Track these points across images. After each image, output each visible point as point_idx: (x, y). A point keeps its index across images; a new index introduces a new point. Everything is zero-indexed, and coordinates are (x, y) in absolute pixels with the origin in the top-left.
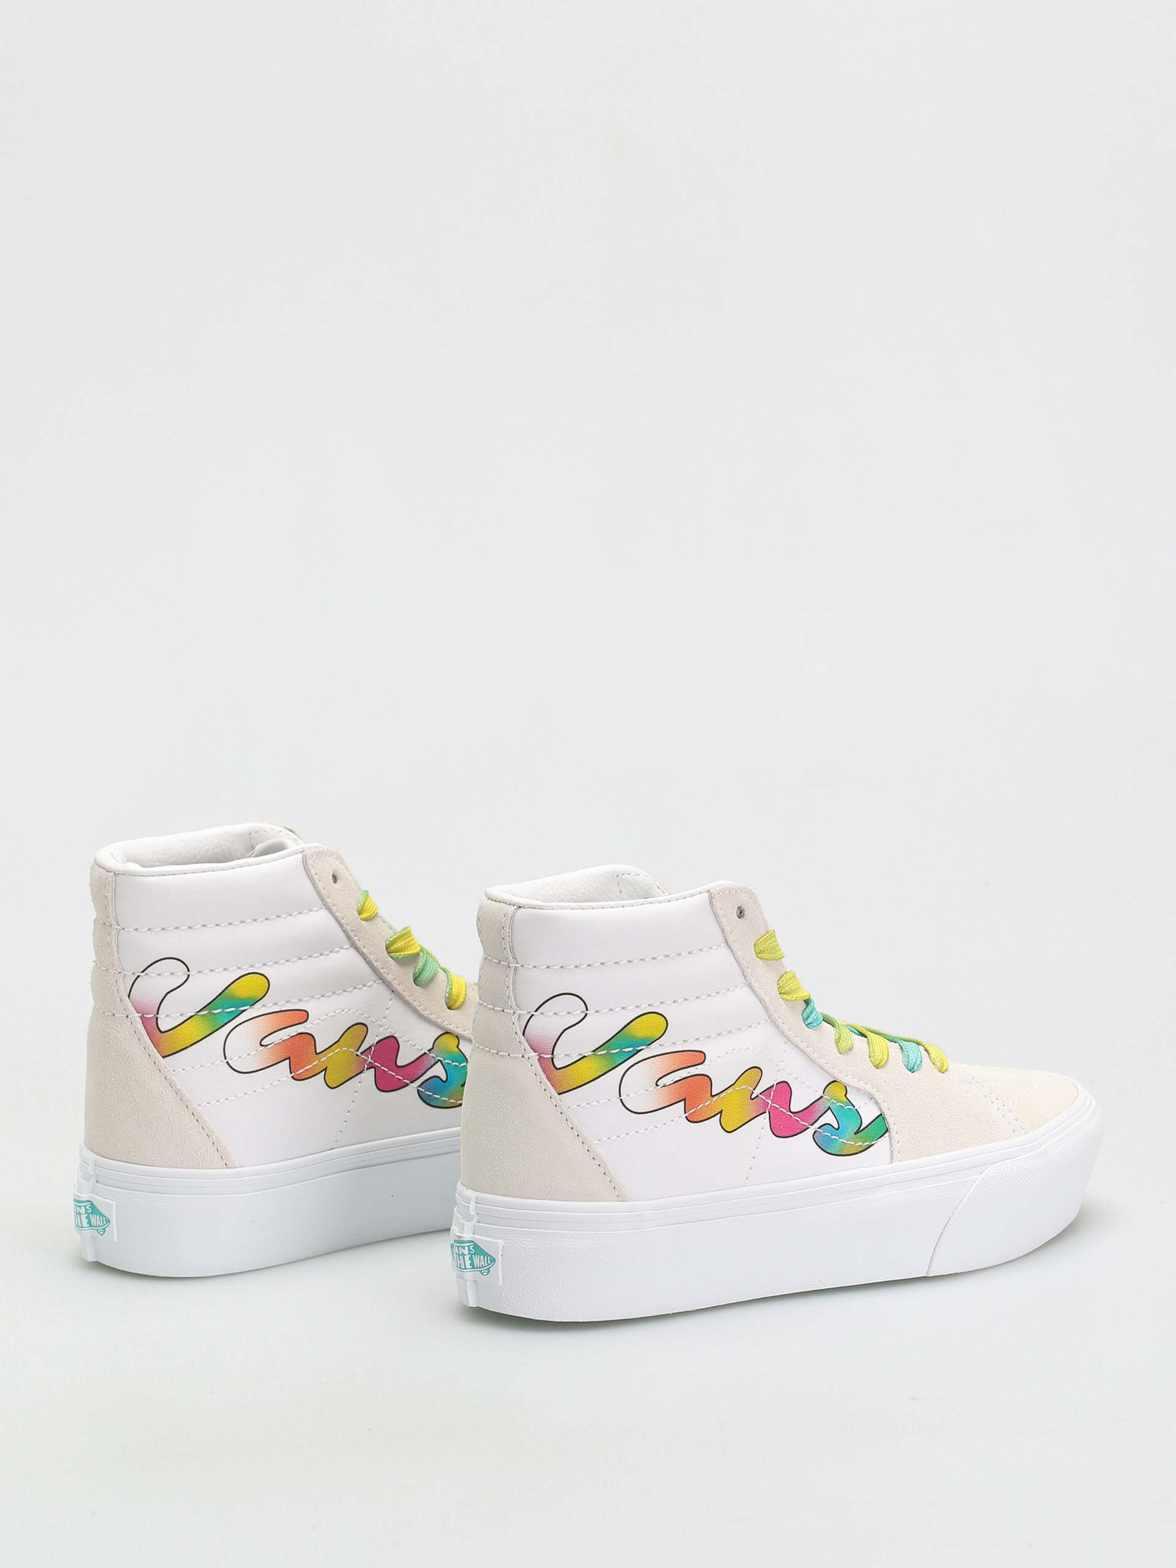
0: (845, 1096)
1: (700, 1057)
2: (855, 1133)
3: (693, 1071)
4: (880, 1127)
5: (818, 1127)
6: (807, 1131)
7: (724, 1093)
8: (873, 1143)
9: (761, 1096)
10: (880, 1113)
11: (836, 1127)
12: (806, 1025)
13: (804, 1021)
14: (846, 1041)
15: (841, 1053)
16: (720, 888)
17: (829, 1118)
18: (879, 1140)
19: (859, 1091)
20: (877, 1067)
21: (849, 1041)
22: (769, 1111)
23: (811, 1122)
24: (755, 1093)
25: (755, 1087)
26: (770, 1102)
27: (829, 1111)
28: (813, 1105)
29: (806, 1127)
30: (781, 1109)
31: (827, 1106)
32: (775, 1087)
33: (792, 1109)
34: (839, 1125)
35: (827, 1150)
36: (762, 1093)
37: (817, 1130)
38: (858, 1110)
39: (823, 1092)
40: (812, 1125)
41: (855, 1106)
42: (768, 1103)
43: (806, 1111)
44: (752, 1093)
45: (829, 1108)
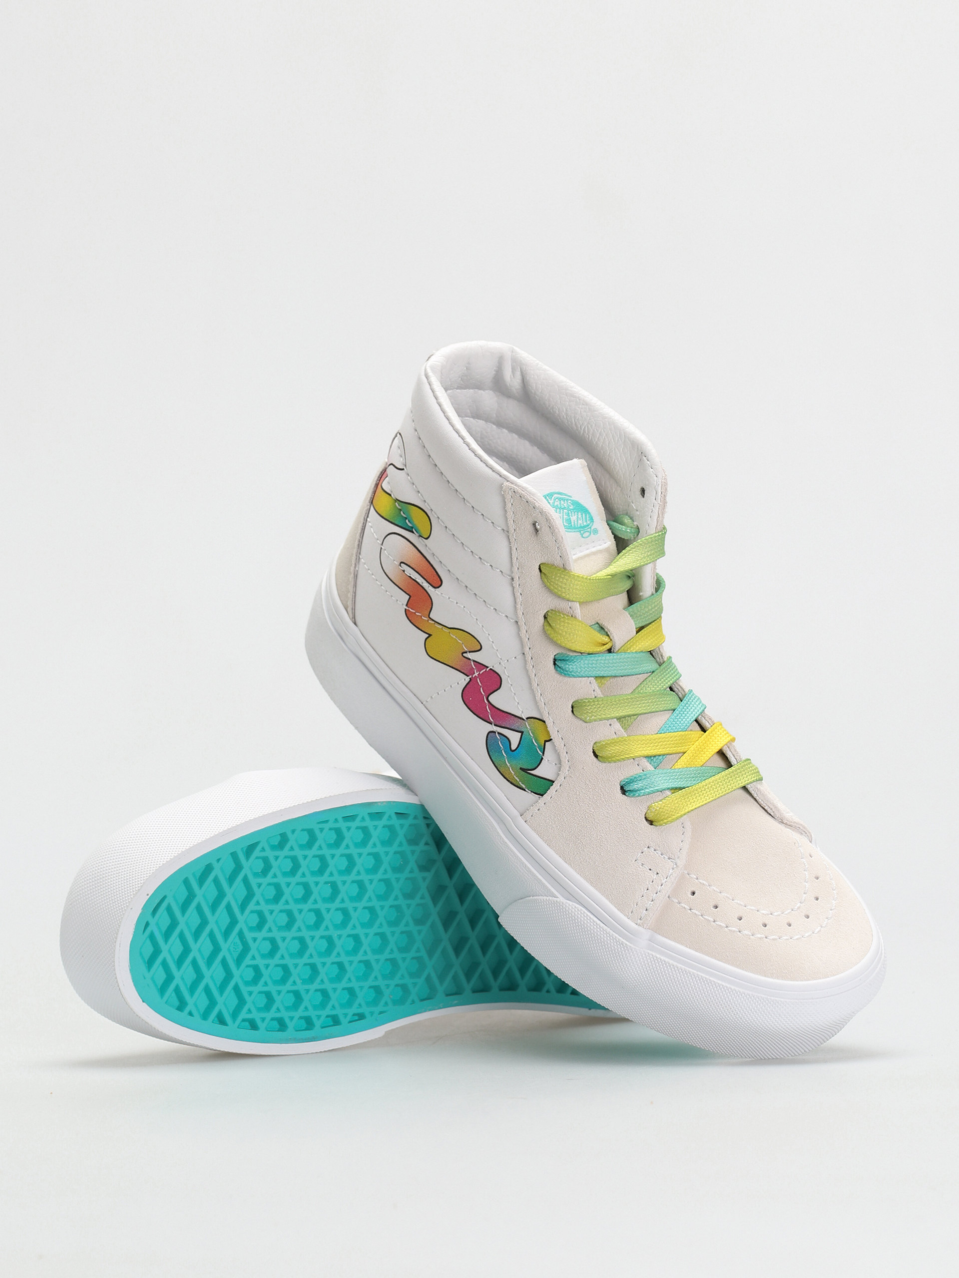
0: (546, 741)
1: (438, 583)
2: (521, 769)
3: (425, 585)
4: (542, 787)
5: (499, 732)
6: (488, 724)
7: (440, 627)
8: (526, 789)
9: (472, 662)
10: (552, 779)
11: (513, 748)
12: (555, 664)
13: (555, 660)
14: (590, 713)
15: (574, 714)
16: (520, 491)
17: (514, 738)
18: (532, 793)
19: (556, 751)
20: (596, 756)
21: (595, 716)
22: (470, 678)
23: (497, 723)
24: (469, 655)
25: (470, 652)
26: (476, 674)
27: (520, 734)
28: (510, 716)
29: (489, 721)
30: (481, 688)
31: (522, 730)
32: (488, 669)
33: (490, 698)
34: (516, 749)
35: (491, 753)
36: (474, 661)
37: (497, 733)
38: (543, 760)
39: (527, 718)
40: (495, 725)
41: (543, 755)
42: (474, 673)
43: (501, 713)
44: (466, 652)
45: (522, 733)
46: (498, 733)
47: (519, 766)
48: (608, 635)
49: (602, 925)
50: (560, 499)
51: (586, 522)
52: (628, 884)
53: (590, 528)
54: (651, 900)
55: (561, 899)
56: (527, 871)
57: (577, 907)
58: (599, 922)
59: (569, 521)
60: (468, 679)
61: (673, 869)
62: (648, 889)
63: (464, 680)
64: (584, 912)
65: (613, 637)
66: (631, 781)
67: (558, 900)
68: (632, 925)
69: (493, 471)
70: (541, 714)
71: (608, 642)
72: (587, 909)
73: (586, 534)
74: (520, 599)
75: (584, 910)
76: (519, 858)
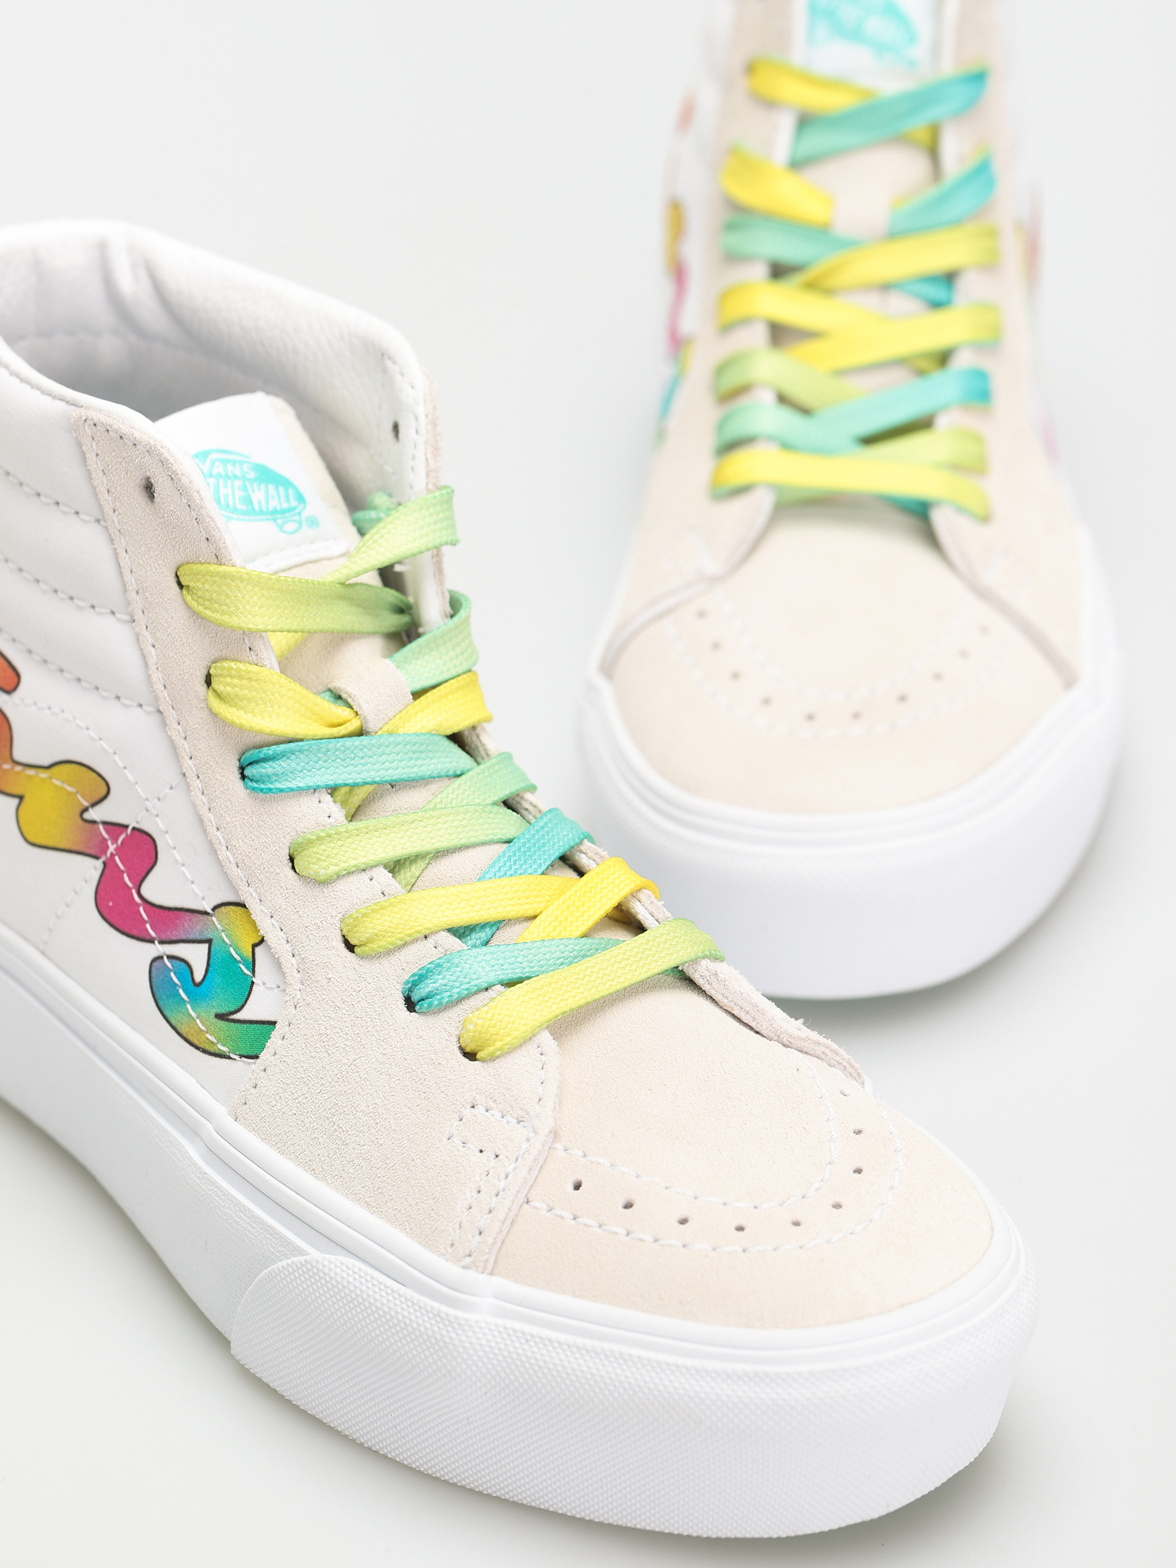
0: (254, 946)
1: (10, 678)
2: (216, 1016)
4: (256, 1039)
5: (169, 954)
6: (149, 945)
7: (33, 771)
8: (232, 1056)
9: (101, 827)
10: (272, 1017)
11: (199, 980)
12: (243, 777)
13: (242, 769)
14: (324, 861)
15: (295, 871)
16: (103, 418)
17: (196, 955)
18: (243, 1059)
19: (273, 956)
20: (350, 947)
21: (336, 865)
22: (104, 863)
23: (164, 937)
24: (92, 814)
25: (94, 805)
26: (112, 848)
27: (206, 946)
28: (182, 913)
29: (148, 938)
30: (125, 876)
31: (210, 936)
32: (129, 830)
33: (143, 891)
34: (203, 979)
35: (161, 1003)
36: (105, 823)
37: (165, 958)
38: (254, 987)
39: (214, 909)
40: (162, 942)
41: (254, 975)
42: (108, 847)
43: (167, 912)
44: (86, 810)
45: (209, 942)
46: (169, 957)
47: (213, 1012)
48: (351, 707)
49: (396, 1286)
50: (225, 462)
51: (288, 501)
52: (439, 1188)
53: (299, 514)
54: (487, 1212)
55: (314, 1254)
56: (248, 1217)
57: (344, 1262)
58: (389, 1282)
59: (248, 500)
60: (99, 864)
61: (528, 1140)
62: (479, 1192)
63: (92, 869)
64: (360, 1269)
65: (360, 707)
66: (420, 978)
67: (308, 1258)
68: (451, 1270)
69: (54, 397)
70: (235, 890)
71: (349, 718)
72: (364, 1261)
73: (291, 527)
74: (152, 660)
75: (359, 1264)
76: (232, 1196)
